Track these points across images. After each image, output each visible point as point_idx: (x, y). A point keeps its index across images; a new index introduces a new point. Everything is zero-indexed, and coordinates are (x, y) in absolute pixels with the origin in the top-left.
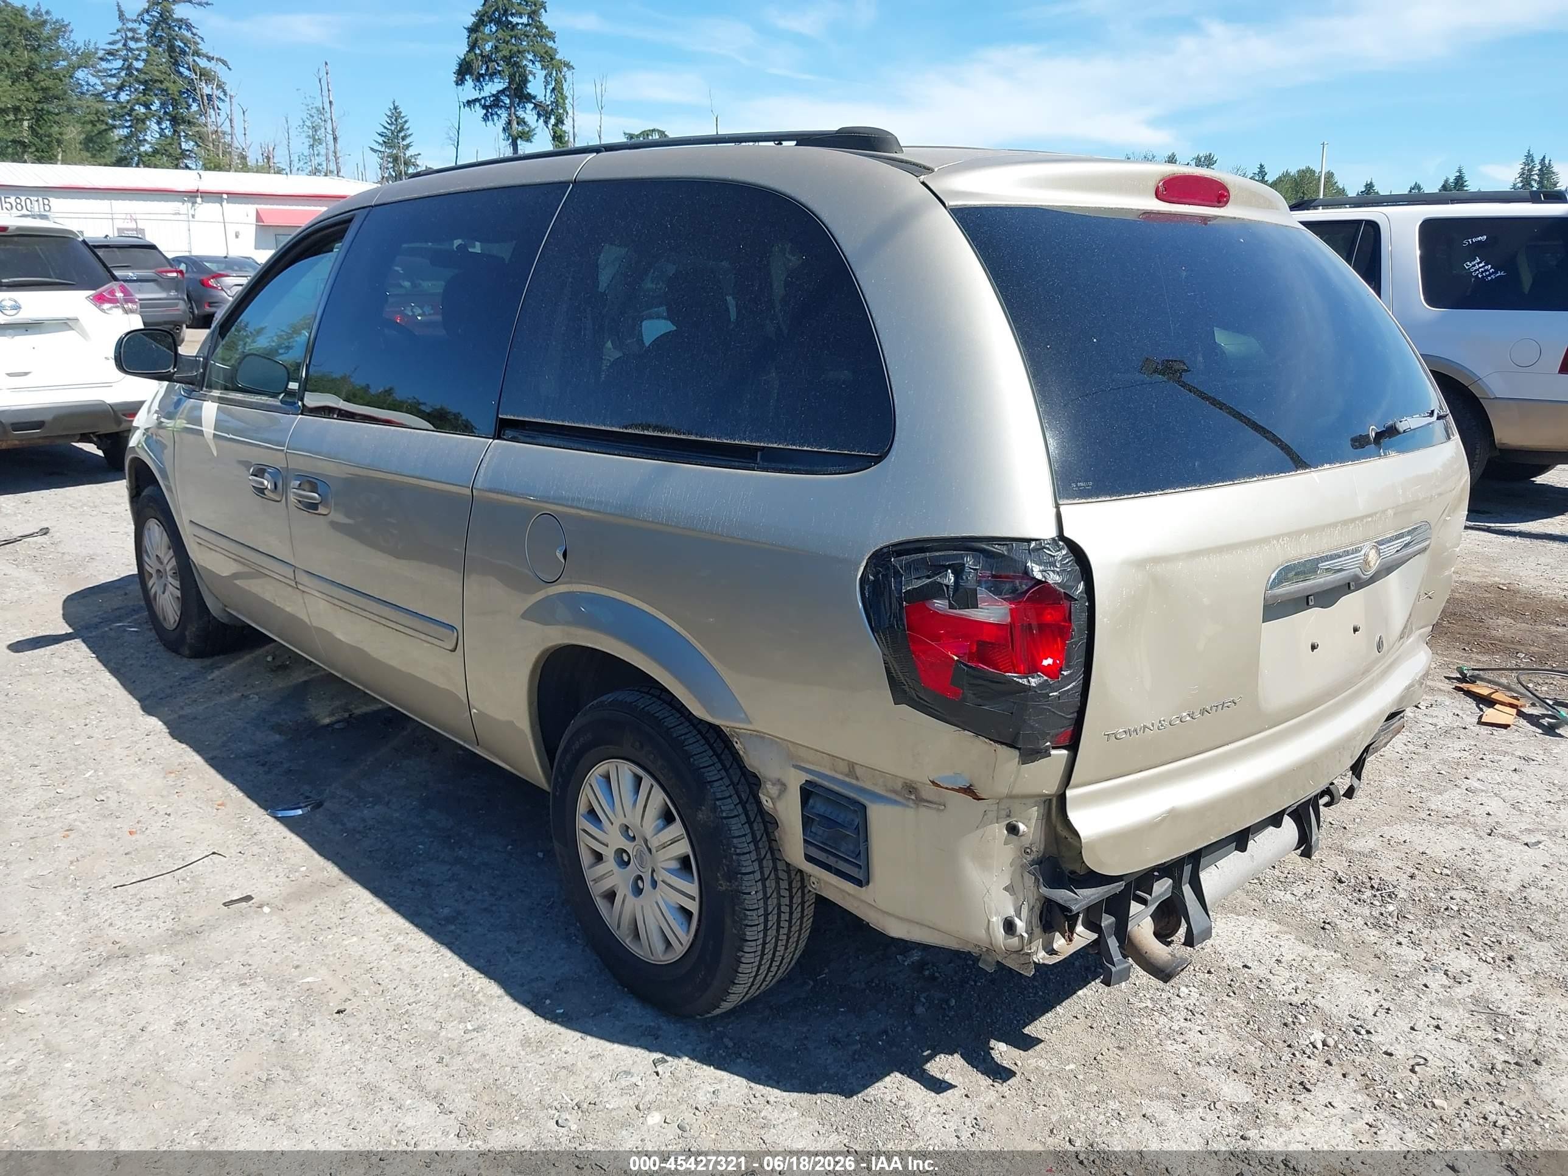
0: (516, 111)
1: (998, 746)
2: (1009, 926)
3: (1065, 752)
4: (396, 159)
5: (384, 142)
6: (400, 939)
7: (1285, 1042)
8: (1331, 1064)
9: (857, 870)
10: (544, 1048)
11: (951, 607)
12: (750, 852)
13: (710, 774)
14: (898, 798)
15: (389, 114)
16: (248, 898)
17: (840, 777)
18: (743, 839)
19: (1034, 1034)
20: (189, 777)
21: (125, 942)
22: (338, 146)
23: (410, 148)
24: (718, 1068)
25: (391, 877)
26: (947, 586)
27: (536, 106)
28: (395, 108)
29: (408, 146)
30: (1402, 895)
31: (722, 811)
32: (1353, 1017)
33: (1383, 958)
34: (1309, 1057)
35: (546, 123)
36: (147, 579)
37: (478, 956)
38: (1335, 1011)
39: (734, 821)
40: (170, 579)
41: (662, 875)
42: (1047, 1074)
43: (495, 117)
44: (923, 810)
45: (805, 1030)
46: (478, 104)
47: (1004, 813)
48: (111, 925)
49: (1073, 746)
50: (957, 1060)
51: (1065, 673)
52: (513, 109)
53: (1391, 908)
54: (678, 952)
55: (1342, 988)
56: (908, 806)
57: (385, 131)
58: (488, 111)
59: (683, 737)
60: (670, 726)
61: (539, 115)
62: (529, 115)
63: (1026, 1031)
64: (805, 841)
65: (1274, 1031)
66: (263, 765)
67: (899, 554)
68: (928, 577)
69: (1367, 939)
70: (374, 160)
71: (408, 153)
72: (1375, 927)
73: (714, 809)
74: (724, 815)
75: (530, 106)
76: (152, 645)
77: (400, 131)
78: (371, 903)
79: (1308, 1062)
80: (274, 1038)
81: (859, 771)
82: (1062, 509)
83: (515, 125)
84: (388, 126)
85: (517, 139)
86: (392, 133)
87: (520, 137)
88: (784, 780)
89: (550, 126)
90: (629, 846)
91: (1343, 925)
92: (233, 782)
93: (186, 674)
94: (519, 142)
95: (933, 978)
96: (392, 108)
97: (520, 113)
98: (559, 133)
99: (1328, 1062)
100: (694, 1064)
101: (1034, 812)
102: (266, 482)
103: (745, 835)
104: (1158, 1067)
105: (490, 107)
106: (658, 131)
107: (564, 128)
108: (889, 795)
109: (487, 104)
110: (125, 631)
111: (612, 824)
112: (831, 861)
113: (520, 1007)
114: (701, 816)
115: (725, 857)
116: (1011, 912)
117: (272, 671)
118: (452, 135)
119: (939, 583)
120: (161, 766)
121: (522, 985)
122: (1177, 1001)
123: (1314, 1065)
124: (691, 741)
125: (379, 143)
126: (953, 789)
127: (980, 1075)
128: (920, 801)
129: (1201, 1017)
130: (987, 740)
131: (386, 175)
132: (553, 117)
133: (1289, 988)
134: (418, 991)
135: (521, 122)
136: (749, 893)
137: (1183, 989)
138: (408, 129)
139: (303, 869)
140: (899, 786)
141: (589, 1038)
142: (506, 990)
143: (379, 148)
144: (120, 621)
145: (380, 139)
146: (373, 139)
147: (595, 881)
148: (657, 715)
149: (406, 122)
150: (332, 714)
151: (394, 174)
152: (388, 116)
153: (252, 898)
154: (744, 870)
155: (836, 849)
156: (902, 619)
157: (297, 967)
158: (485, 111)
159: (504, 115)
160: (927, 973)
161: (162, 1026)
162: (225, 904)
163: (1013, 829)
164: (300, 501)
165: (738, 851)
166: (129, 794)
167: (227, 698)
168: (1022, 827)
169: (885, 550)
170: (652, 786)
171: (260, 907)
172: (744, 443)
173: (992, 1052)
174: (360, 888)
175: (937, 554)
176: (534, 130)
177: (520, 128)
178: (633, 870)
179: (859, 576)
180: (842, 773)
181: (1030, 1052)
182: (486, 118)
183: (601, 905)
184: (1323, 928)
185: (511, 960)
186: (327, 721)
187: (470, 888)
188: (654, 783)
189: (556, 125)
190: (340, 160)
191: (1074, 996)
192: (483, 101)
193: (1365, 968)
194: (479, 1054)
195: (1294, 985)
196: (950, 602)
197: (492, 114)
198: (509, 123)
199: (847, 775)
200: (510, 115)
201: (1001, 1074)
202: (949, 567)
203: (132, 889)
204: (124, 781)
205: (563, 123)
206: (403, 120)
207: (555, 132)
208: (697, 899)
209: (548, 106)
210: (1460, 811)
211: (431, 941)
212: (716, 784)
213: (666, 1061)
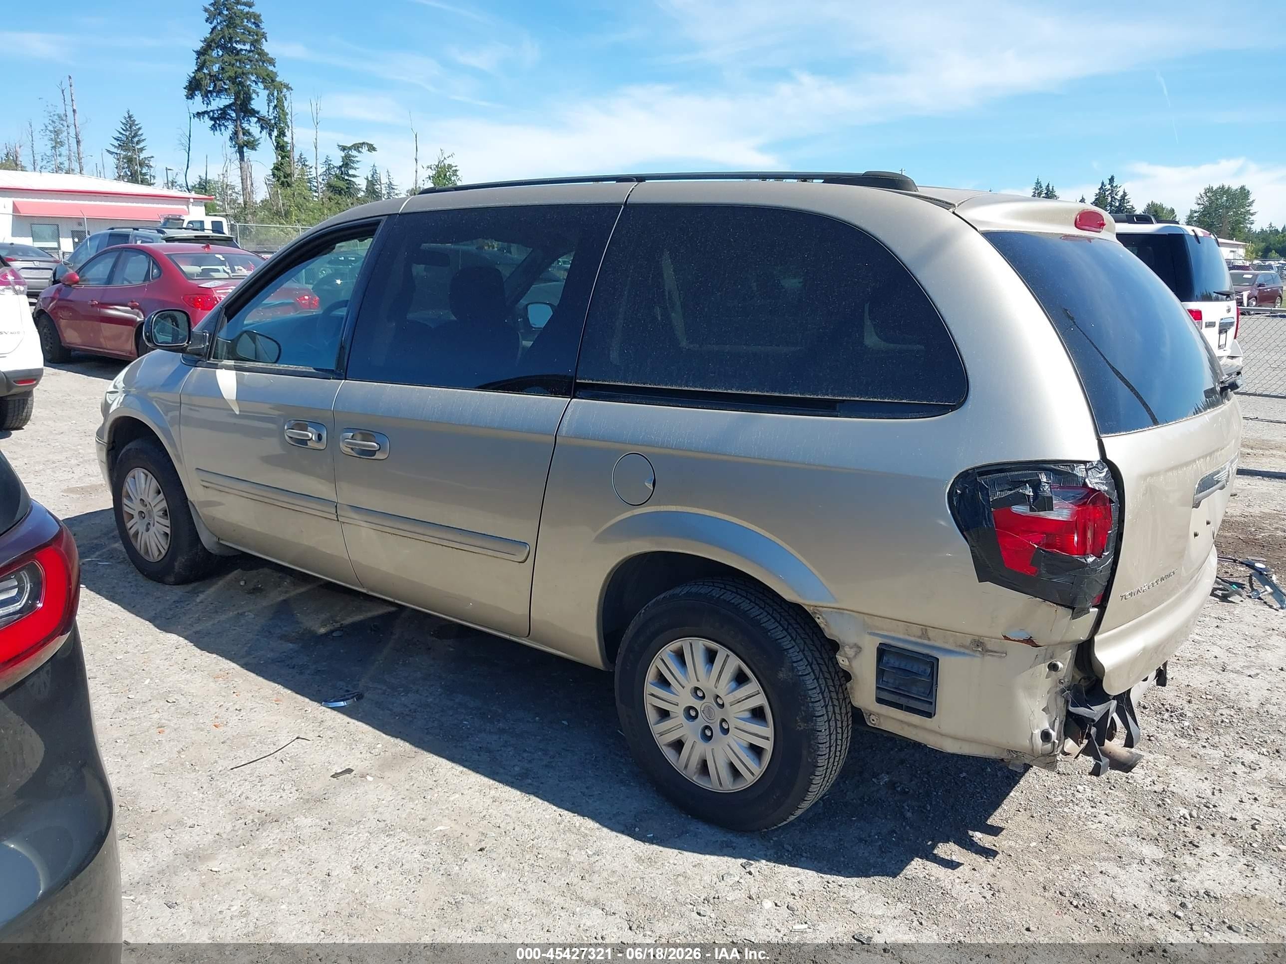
0: (241, 123)
1: (1059, 607)
2: (1046, 736)
3: (1096, 610)
4: (130, 160)
5: (120, 145)
6: (493, 792)
7: (1164, 817)
8: (1201, 829)
9: (927, 705)
10: (655, 862)
11: (1032, 510)
12: (819, 701)
13: (785, 643)
14: (967, 651)
15: (124, 121)
16: (349, 771)
17: (913, 639)
18: (814, 691)
19: (995, 824)
20: (236, 680)
21: (268, 810)
22: (81, 148)
23: (144, 152)
24: (790, 865)
25: (456, 747)
26: (1029, 496)
27: (259, 120)
28: (130, 117)
29: (142, 150)
30: (1189, 714)
31: (798, 671)
32: (1200, 797)
33: (1198, 757)
34: (1185, 826)
35: (270, 135)
36: (126, 520)
37: (562, 801)
38: (1186, 794)
39: (807, 677)
40: (157, 519)
41: (732, 723)
42: (1020, 850)
43: (223, 128)
44: (988, 658)
45: (836, 834)
46: (206, 116)
47: (1048, 656)
48: (247, 798)
49: (1102, 605)
50: (952, 846)
51: (1106, 554)
52: (239, 123)
53: (1186, 724)
54: (749, 782)
55: (1183, 778)
56: (974, 656)
57: (121, 136)
58: (215, 122)
59: (758, 617)
60: (746, 609)
61: (262, 128)
62: (253, 127)
63: (989, 822)
64: (878, 688)
65: (1153, 810)
66: (293, 668)
67: (981, 474)
68: (1011, 490)
69: (1182, 745)
70: (111, 161)
71: (142, 156)
72: (1182, 737)
73: (792, 669)
74: (800, 673)
75: (254, 120)
76: (130, 576)
77: (134, 137)
78: (452, 768)
79: (1186, 829)
80: (441, 873)
81: (931, 633)
82: (1104, 440)
83: (241, 135)
84: (124, 132)
85: (243, 147)
86: (127, 138)
87: (246, 145)
88: (860, 644)
89: (273, 138)
90: (697, 704)
91: (1162, 737)
92: (275, 681)
93: (175, 598)
94: (245, 149)
95: (904, 793)
96: (127, 116)
97: (245, 125)
98: (281, 143)
99: (1199, 827)
100: (772, 864)
101: (1069, 654)
102: (310, 435)
103: (815, 688)
104: (1092, 840)
105: (218, 119)
106: (368, 144)
107: (285, 139)
108: (957, 649)
109: (215, 116)
110: (97, 565)
111: (683, 687)
112: (903, 701)
113: (619, 835)
114: (781, 675)
115: (804, 705)
116: (1046, 726)
117: (249, 593)
118: (183, 142)
119: (1022, 493)
120: (206, 673)
121: (610, 819)
122: (1079, 796)
123: (1191, 830)
124: (765, 620)
125: (115, 147)
126: (1018, 641)
127: (974, 855)
128: (986, 651)
129: (1101, 805)
130: (1051, 604)
131: (122, 174)
132: (275, 130)
133: (1148, 781)
134: (533, 830)
135: (246, 133)
136: (821, 731)
137: (1079, 787)
138: (142, 134)
139: (379, 746)
140: (968, 641)
141: (685, 852)
142: (600, 824)
143: (115, 150)
144: (86, 557)
145: (116, 143)
146: (109, 142)
147: (661, 734)
148: (733, 601)
149: (140, 129)
150: (324, 625)
151: (129, 173)
152: (123, 124)
153: (352, 771)
154: (817, 714)
155: (908, 692)
156: (990, 520)
157: (424, 820)
158: (213, 122)
159: (231, 127)
160: (899, 789)
161: (342, 870)
162: (333, 776)
163: (1053, 667)
164: (352, 449)
165: (812, 700)
166: (193, 696)
167: (226, 616)
168: (1060, 665)
169: (970, 471)
170: (728, 656)
171: (363, 776)
172: (826, 397)
173: (974, 839)
174: (435, 757)
175: (1016, 473)
176: (258, 140)
177: (246, 138)
178: (701, 722)
179: (947, 491)
180: (914, 636)
181: (1000, 836)
182: (213, 128)
183: (669, 754)
184: (1149, 740)
185: (590, 802)
186: (323, 630)
187: (525, 751)
188: (730, 653)
189: (278, 137)
190: (83, 160)
191: (1009, 797)
192: (211, 114)
193: (1189, 764)
194: (609, 871)
195: (1150, 779)
196: (1031, 508)
197: (219, 125)
198: (236, 133)
199: (920, 637)
200: (236, 126)
201: (988, 853)
202: (1027, 482)
203: (247, 769)
204: (182, 686)
205: (284, 135)
206: (137, 127)
207: (278, 143)
208: (772, 739)
209: (270, 120)
210: (1196, 656)
211: (519, 793)
212: (791, 651)
213: (752, 864)
